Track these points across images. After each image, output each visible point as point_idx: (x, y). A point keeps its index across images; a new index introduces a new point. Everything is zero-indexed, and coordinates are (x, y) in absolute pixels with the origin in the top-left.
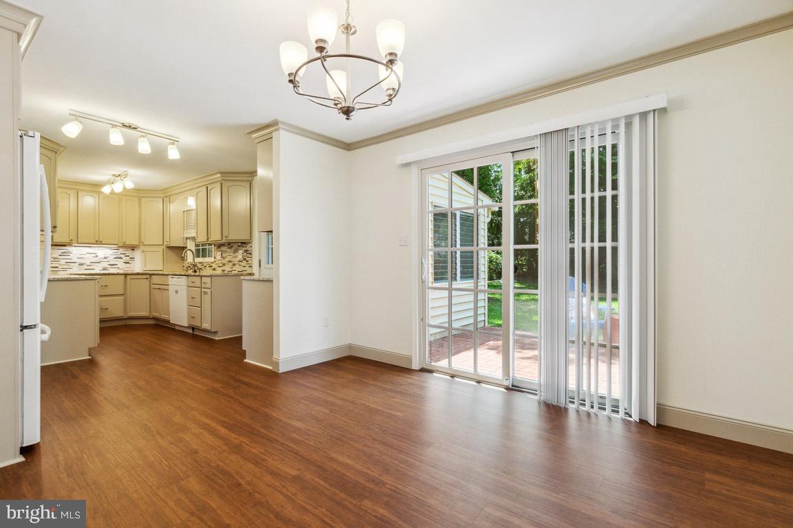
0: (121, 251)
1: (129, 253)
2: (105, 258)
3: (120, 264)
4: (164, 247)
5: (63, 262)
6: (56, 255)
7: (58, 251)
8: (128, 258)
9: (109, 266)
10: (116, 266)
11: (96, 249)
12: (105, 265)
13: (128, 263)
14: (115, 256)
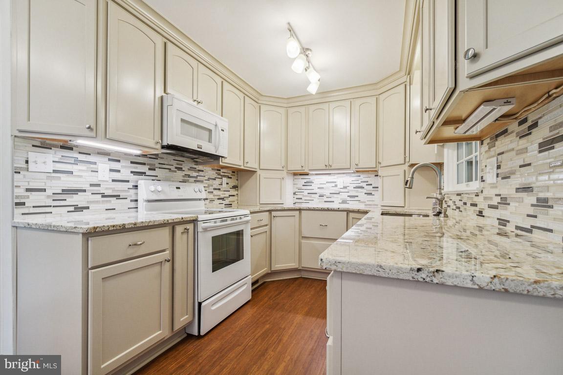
0: (363, 177)
1: (372, 179)
2: (345, 188)
3: (361, 194)
4: (406, 167)
5: (306, 192)
6: (300, 186)
7: (301, 181)
8: (370, 187)
9: (349, 199)
10: (356, 199)
11: (336, 176)
12: (344, 196)
13: (370, 194)
14: (355, 185)
